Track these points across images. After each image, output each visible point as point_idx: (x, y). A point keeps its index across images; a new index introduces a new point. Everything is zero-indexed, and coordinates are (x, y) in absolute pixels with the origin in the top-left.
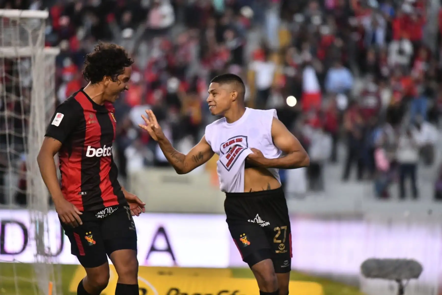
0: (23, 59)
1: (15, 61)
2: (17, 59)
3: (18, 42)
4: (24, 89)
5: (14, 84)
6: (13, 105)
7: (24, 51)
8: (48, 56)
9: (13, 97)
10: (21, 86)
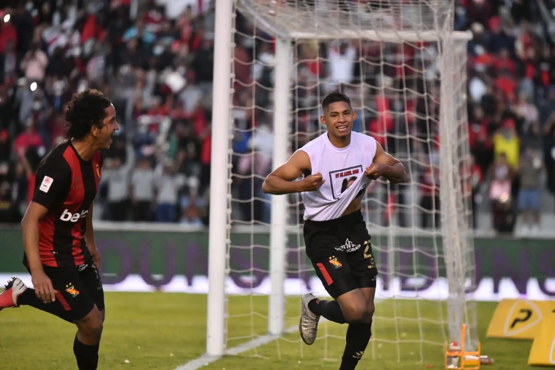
0: (427, 44)
1: (416, 47)
2: (419, 44)
3: (421, 24)
4: (428, 83)
5: (415, 77)
6: (415, 104)
7: (428, 35)
8: (458, 42)
9: (415, 94)
10: (424, 78)
